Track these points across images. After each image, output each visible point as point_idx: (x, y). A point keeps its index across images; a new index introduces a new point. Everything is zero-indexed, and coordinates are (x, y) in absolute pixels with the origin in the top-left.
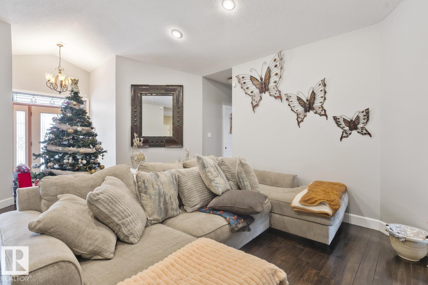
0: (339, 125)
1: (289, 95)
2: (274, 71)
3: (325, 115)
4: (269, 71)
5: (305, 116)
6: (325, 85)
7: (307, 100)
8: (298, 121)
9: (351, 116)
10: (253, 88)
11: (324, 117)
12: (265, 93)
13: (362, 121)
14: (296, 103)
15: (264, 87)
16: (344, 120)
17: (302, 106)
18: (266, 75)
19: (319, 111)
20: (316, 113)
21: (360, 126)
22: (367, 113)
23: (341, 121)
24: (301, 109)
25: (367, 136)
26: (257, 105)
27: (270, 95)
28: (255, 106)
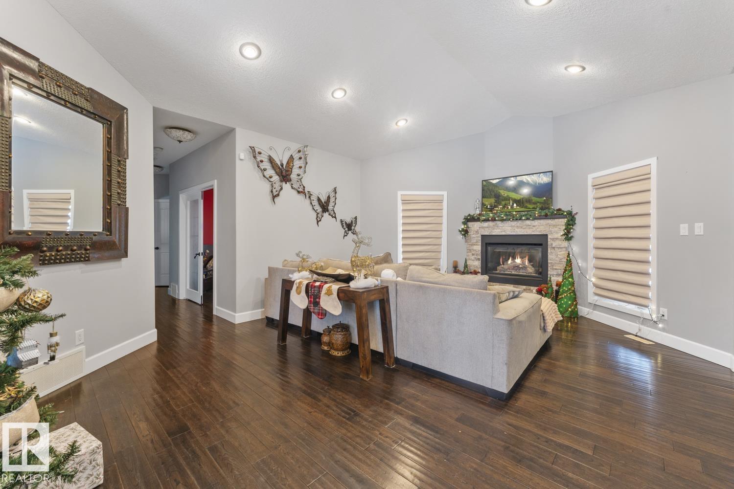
0: (343, 226)
1: (311, 193)
2: (297, 163)
3: (335, 217)
4: (291, 158)
5: (323, 216)
6: (336, 193)
7: (325, 202)
8: (317, 220)
9: (348, 221)
10: (270, 172)
11: (334, 219)
12: (286, 183)
13: (354, 225)
14: (315, 203)
15: (284, 175)
16: (346, 223)
17: (321, 207)
18: (288, 163)
19: (332, 213)
20: (329, 214)
21: (353, 228)
22: (356, 218)
23: (344, 223)
24: (320, 210)
26: (278, 195)
27: (292, 187)
28: (276, 196)
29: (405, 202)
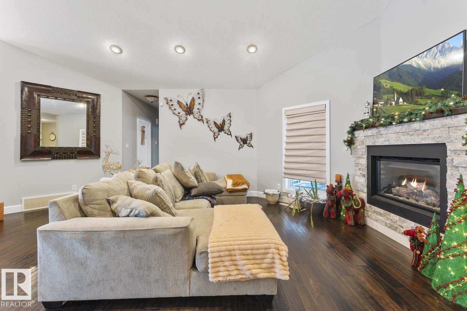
0: (238, 141)
1: (208, 120)
2: (197, 101)
3: (231, 135)
4: (193, 100)
5: (219, 134)
6: (230, 117)
7: (220, 125)
8: (214, 137)
9: (244, 136)
10: (179, 110)
11: (230, 136)
12: (190, 115)
13: (249, 139)
14: (213, 126)
15: (189, 110)
16: (241, 138)
17: (217, 128)
18: (191, 103)
19: (227, 132)
20: (225, 133)
21: (248, 142)
22: (251, 134)
23: (239, 138)
24: (216, 130)
25: (251, 147)
26: (184, 124)
27: (194, 118)
28: (182, 124)
29: (289, 117)
